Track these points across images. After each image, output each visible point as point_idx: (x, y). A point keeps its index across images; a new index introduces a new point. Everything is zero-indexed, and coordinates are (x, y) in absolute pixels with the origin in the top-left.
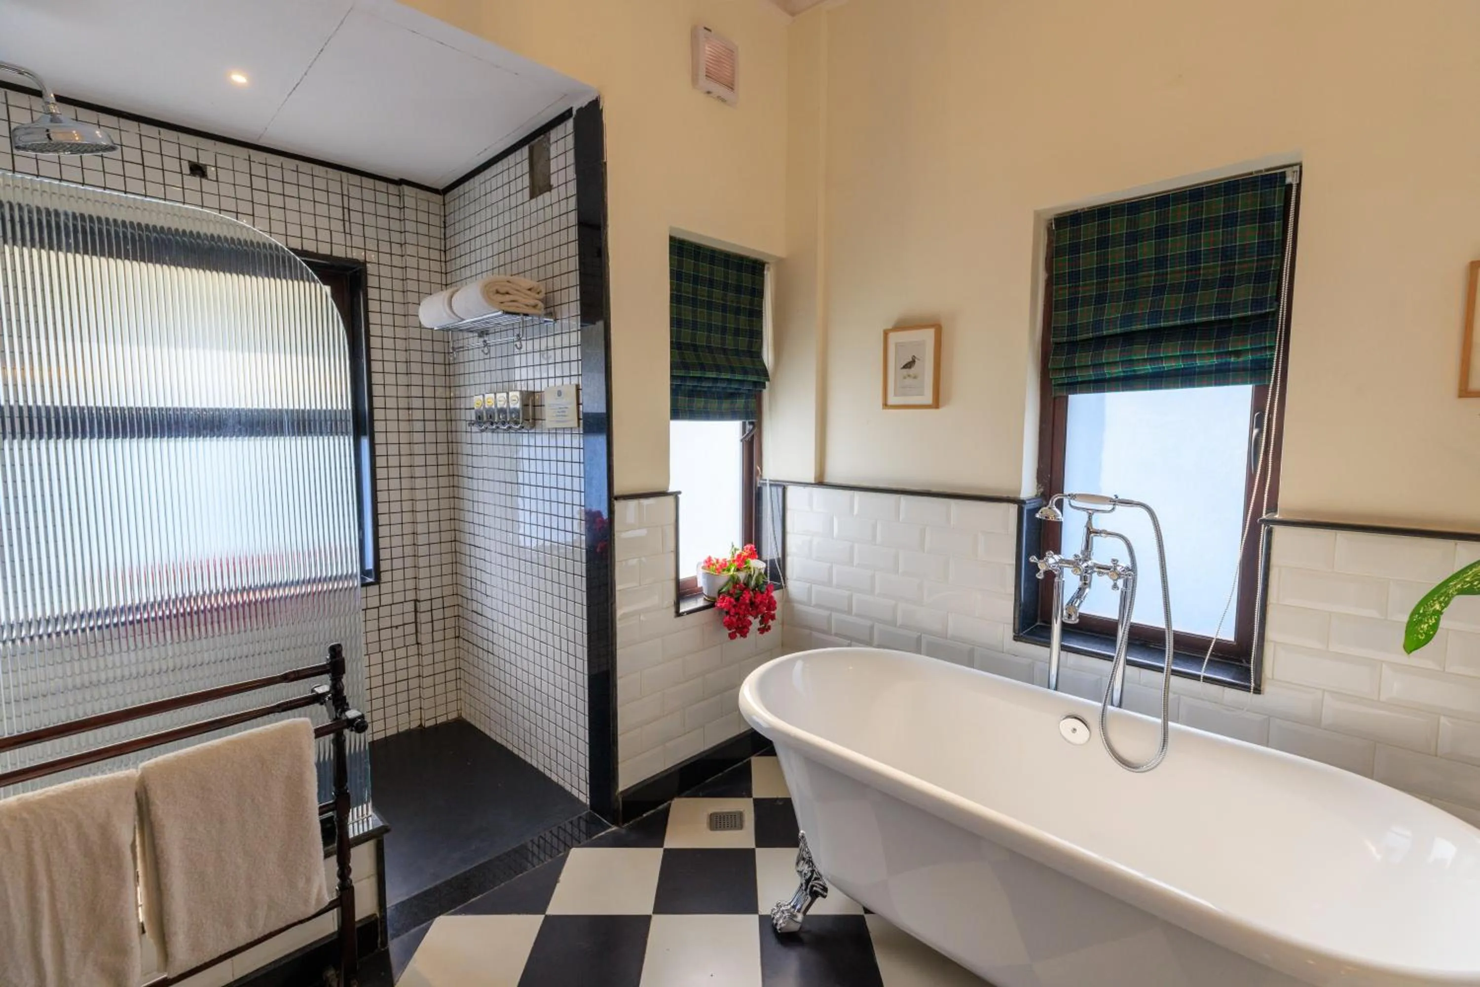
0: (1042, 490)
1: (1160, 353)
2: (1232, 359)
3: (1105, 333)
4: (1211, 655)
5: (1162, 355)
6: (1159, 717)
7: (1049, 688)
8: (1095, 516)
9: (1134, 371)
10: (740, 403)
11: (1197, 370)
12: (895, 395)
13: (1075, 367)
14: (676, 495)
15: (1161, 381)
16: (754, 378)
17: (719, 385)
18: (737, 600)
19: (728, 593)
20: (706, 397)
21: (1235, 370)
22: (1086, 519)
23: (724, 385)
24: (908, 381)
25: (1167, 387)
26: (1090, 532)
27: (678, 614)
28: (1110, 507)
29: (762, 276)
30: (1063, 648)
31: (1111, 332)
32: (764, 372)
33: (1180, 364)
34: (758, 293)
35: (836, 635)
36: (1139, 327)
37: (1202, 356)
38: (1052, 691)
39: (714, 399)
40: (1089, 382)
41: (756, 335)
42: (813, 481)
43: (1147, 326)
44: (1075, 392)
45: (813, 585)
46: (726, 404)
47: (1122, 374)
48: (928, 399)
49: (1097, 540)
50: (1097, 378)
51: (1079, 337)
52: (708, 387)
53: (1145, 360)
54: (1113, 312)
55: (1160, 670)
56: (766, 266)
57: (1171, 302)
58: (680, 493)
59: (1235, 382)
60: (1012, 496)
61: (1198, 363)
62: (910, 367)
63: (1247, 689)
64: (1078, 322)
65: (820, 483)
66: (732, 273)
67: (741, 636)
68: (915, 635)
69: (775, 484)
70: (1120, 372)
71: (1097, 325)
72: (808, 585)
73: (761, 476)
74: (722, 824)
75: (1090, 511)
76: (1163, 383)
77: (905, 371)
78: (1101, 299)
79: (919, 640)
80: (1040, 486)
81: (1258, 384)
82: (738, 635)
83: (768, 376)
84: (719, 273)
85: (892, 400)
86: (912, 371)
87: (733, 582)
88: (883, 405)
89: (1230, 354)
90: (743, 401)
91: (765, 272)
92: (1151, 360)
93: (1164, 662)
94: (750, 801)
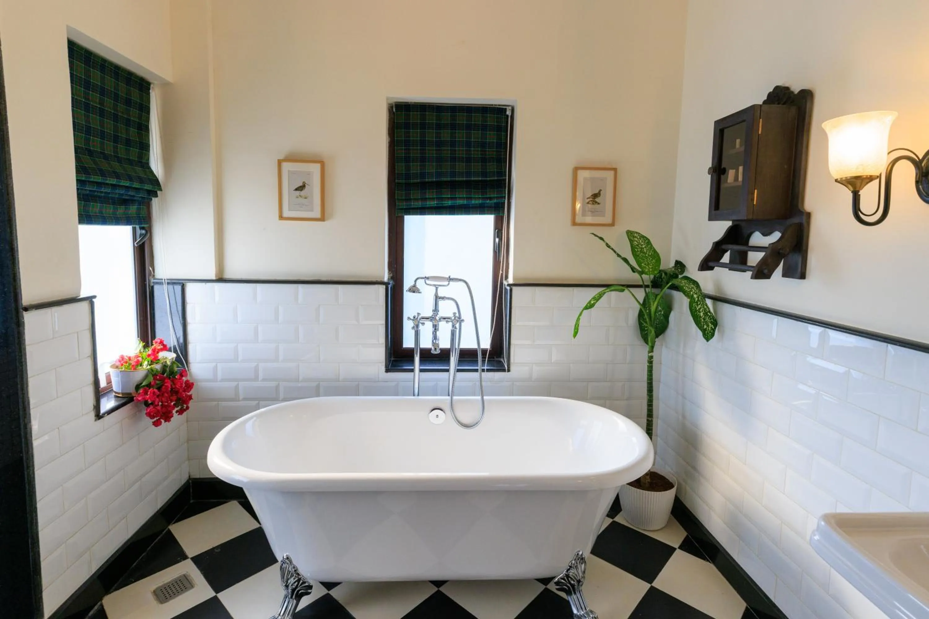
0: (391, 275)
1: (456, 195)
2: (488, 201)
3: (427, 180)
4: (488, 358)
5: (457, 196)
6: (479, 396)
7: (414, 395)
8: (440, 289)
9: (442, 204)
10: (133, 209)
11: (471, 205)
12: (289, 210)
13: (411, 199)
14: (90, 300)
15: (455, 210)
16: (148, 187)
17: (117, 191)
18: (159, 389)
19: (149, 386)
20: (102, 203)
21: (487, 207)
22: (435, 291)
23: (122, 192)
24: (301, 200)
25: (458, 214)
26: (437, 298)
27: (99, 416)
28: (446, 283)
29: (149, 94)
30: (421, 371)
31: (430, 180)
32: (155, 182)
33: (465, 202)
34: (145, 109)
35: (245, 399)
36: (445, 179)
37: (475, 198)
38: (416, 397)
39: (110, 204)
40: (417, 208)
41: (145, 147)
42: (214, 278)
43: (449, 179)
44: (409, 214)
45: (218, 364)
46: (121, 210)
47: (436, 205)
48: (317, 213)
49: (441, 303)
50: (422, 206)
51: (412, 181)
52: (105, 193)
53: (448, 198)
54: (431, 168)
55: (476, 370)
56: (152, 86)
57: (460, 167)
58: (95, 297)
59: (488, 214)
60: (379, 280)
61: (473, 202)
62: (302, 190)
63: (504, 370)
64: (411, 172)
65: (221, 280)
66: (122, 85)
67: (165, 421)
68: (314, 384)
69: (172, 282)
70: (435, 204)
71: (423, 175)
72: (214, 364)
73: (154, 276)
74: (171, 593)
75: (437, 286)
76: (456, 211)
77: (298, 193)
78: (423, 160)
79: (318, 387)
80: (390, 272)
81: (497, 215)
82: (163, 421)
83: (160, 186)
84: (110, 82)
85: (286, 214)
86: (303, 193)
87: (153, 375)
88: (279, 217)
89: (487, 198)
90: (136, 207)
91: (151, 91)
92: (452, 199)
93: (478, 366)
94: (189, 561)
